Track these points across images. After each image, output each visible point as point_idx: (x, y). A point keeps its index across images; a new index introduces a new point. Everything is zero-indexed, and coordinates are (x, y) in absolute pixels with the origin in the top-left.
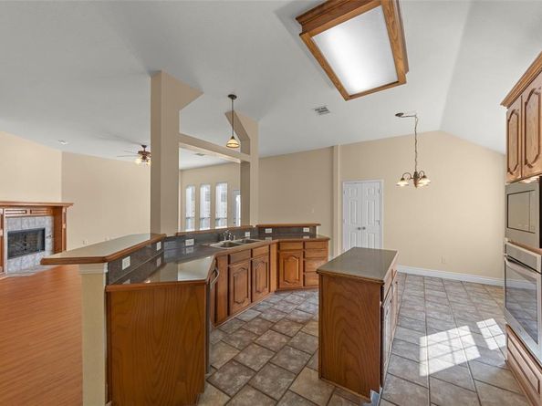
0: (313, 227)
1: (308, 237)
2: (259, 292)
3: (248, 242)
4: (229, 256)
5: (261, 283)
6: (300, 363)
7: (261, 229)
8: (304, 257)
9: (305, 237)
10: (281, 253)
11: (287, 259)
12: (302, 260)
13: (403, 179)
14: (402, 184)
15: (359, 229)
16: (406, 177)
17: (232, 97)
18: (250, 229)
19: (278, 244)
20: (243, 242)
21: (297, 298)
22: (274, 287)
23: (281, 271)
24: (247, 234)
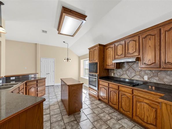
6: (60, 117)
7: (8, 78)
11: (30, 89)
12: (36, 87)
13: (65, 59)
14: (65, 61)
15: (47, 74)
16: (66, 59)
18: (2, 78)
19: (26, 83)
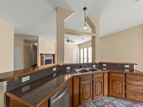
0: (132, 65)
1: (128, 70)
2: (97, 95)
3: (94, 70)
4: (80, 77)
5: (99, 90)
7: (101, 64)
8: (125, 82)
9: (126, 70)
10: (110, 78)
11: (114, 81)
12: (124, 83)
17: (85, 9)
18: (95, 64)
19: (109, 73)
20: (90, 70)
21: (121, 104)
22: (106, 93)
23: (110, 86)
24: (94, 66)
